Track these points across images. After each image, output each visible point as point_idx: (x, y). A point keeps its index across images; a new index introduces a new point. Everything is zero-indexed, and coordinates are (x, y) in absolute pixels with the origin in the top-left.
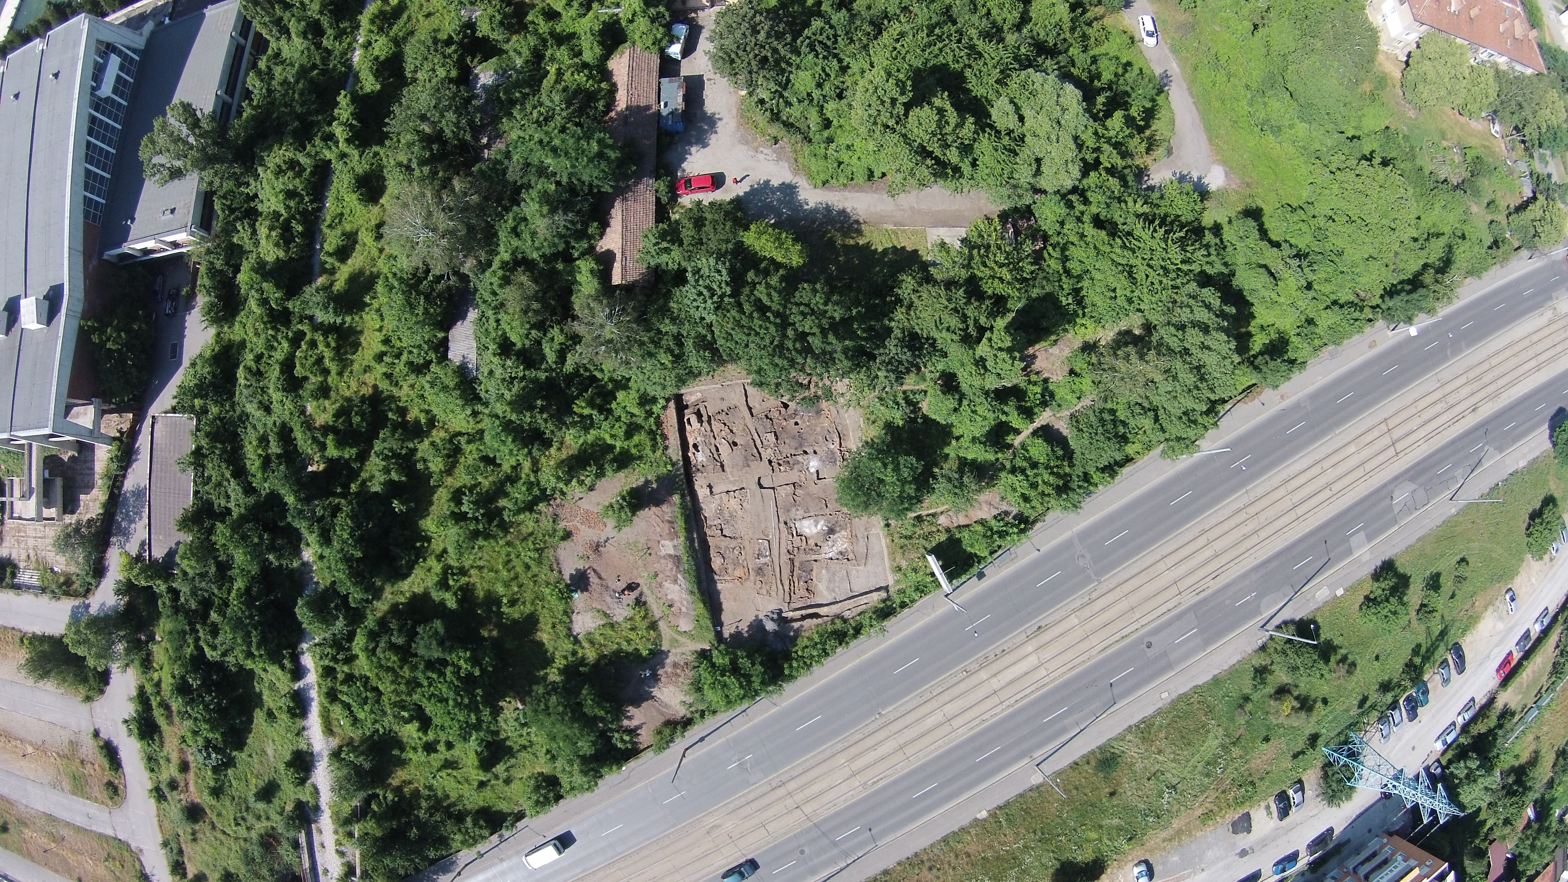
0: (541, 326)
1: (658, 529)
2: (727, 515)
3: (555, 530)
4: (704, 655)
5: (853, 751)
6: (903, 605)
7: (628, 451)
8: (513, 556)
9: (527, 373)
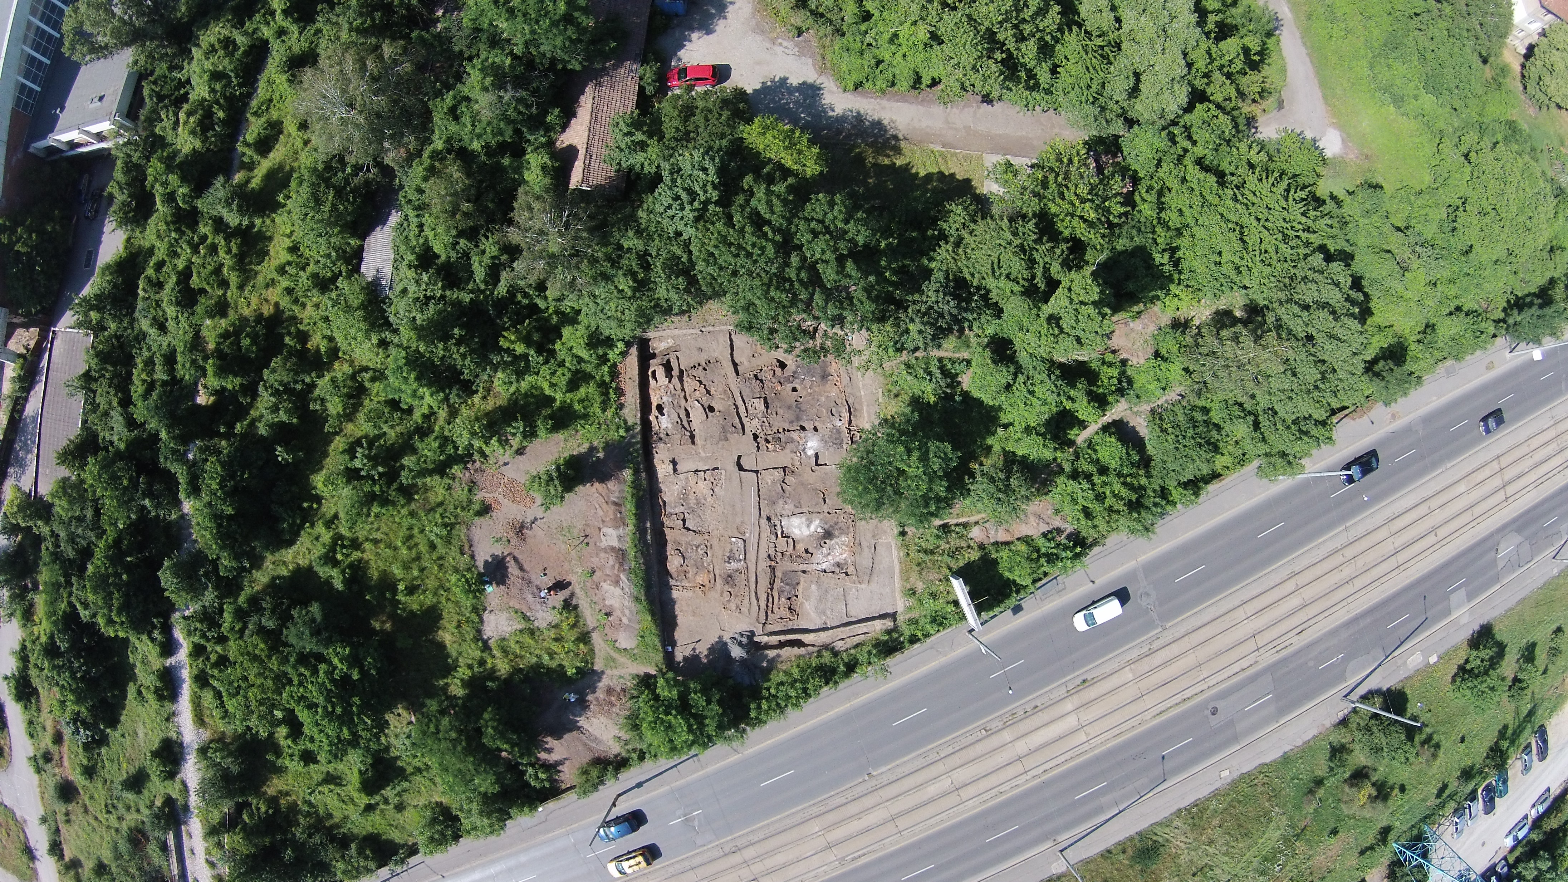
0: (472, 234)
1: (600, 513)
2: (692, 502)
3: (470, 502)
4: (646, 682)
5: (832, 817)
6: (914, 640)
7: (571, 406)
8: (416, 531)
9: (448, 293)
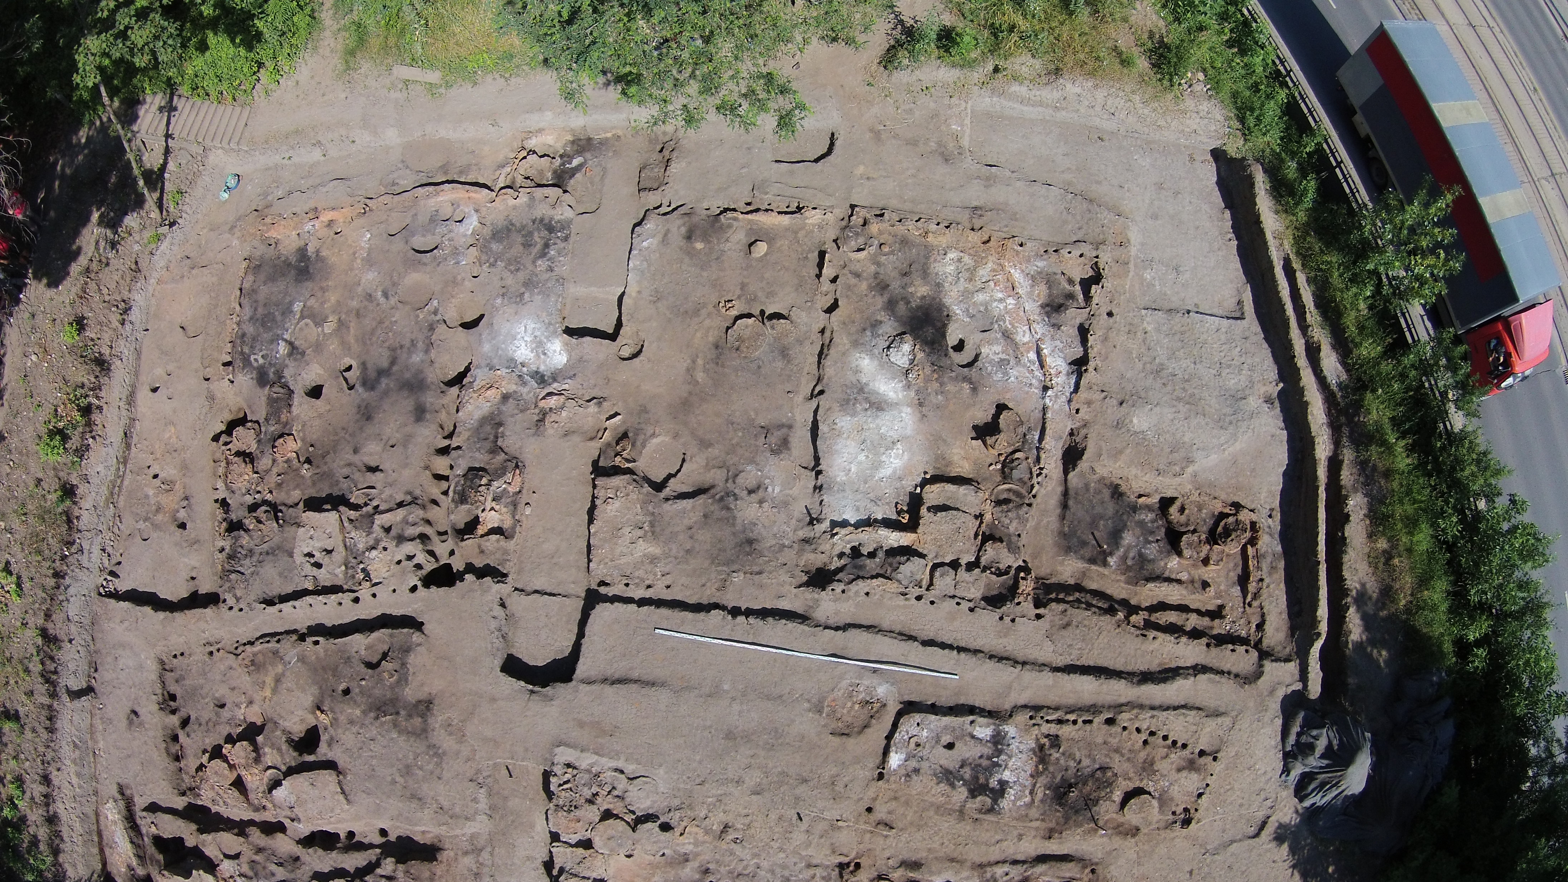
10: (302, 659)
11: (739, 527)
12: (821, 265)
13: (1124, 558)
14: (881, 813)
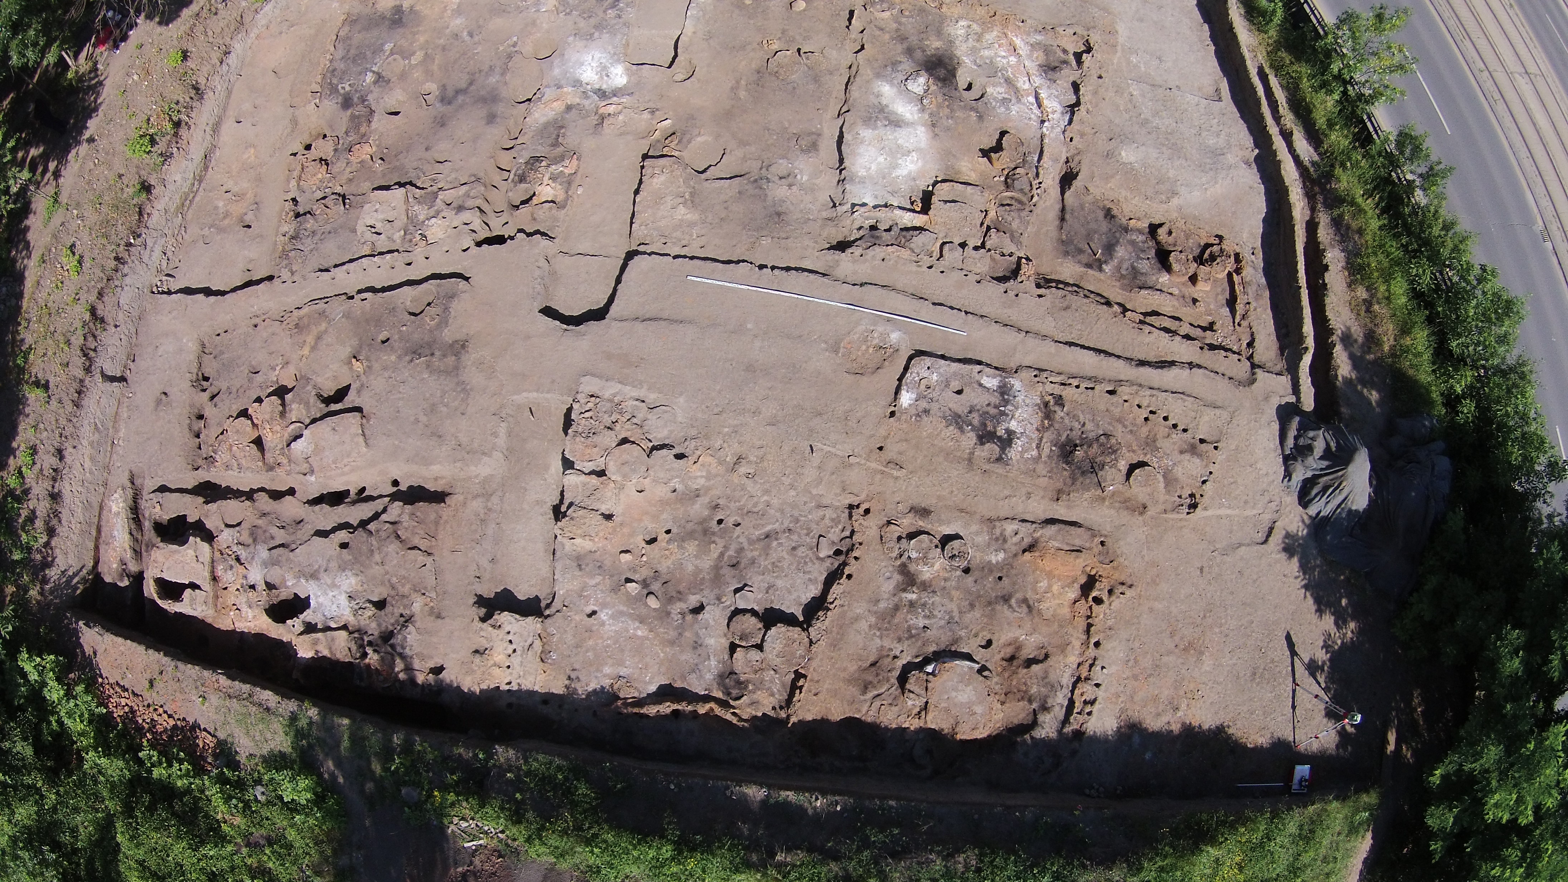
2: (690, 559)
10: (347, 315)
11: (769, 202)
12: (850, 20)
13: (1118, 268)
14: (891, 452)
